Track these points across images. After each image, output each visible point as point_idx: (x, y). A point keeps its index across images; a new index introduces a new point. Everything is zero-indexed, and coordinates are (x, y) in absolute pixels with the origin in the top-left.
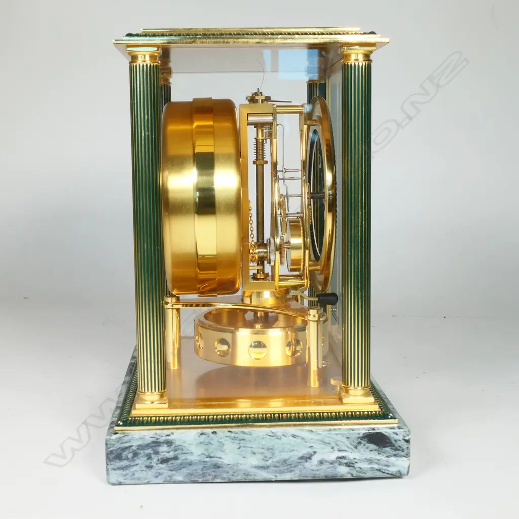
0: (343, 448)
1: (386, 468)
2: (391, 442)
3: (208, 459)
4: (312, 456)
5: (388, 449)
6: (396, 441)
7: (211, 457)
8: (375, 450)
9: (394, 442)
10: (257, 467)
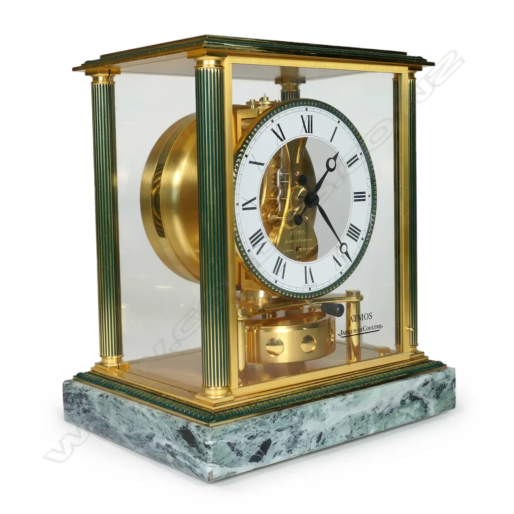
0: (170, 437)
1: (194, 467)
2: (196, 443)
3: (103, 418)
4: (153, 437)
5: (194, 449)
6: (199, 443)
7: (105, 417)
8: (188, 447)
9: (198, 443)
10: (125, 435)
